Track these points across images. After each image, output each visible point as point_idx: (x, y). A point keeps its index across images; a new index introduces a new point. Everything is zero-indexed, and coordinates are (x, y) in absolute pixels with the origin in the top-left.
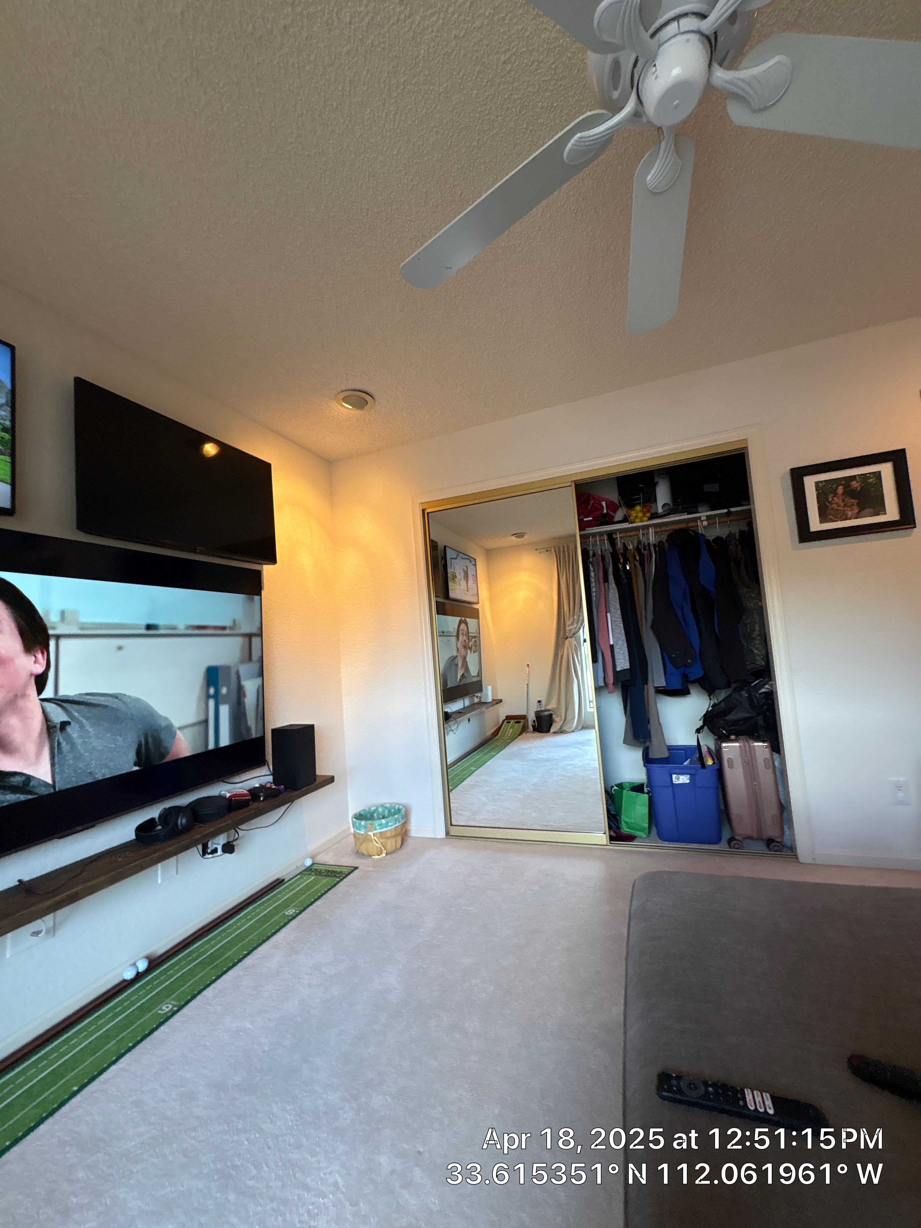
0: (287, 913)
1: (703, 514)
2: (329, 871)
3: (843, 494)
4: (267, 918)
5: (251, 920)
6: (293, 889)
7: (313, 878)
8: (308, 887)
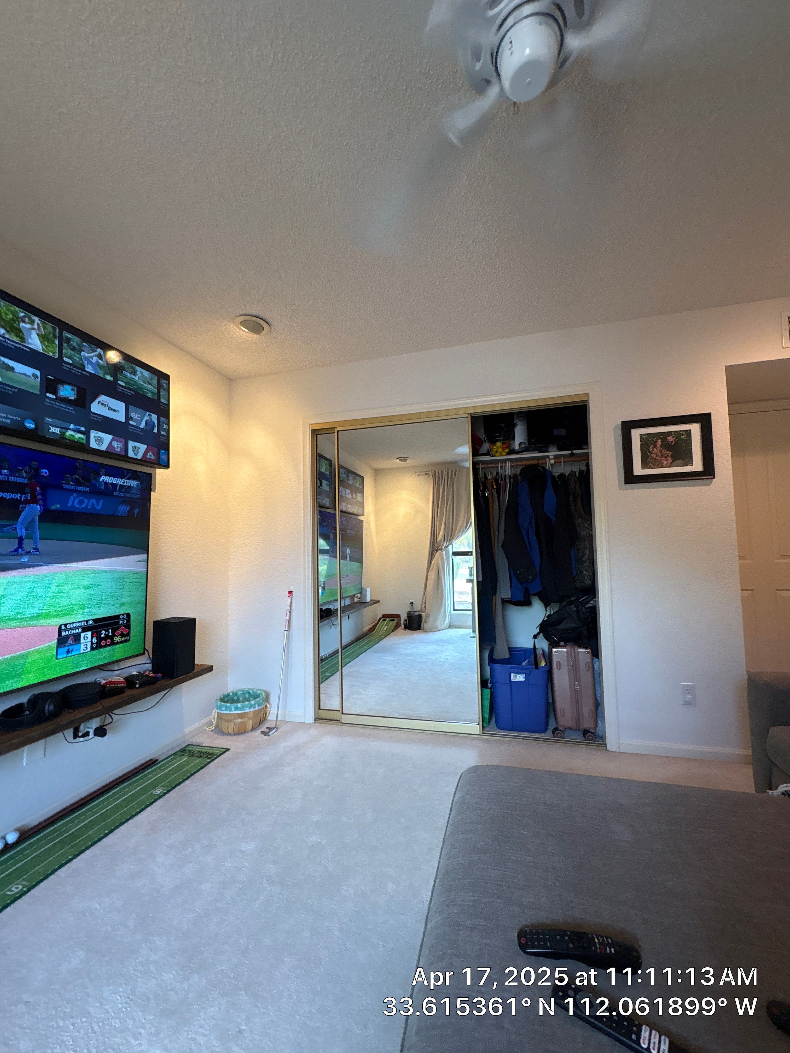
0: (154, 793)
2: (202, 752)
3: (661, 446)
4: (134, 797)
5: (118, 799)
6: (165, 769)
7: (185, 758)
8: (179, 767)
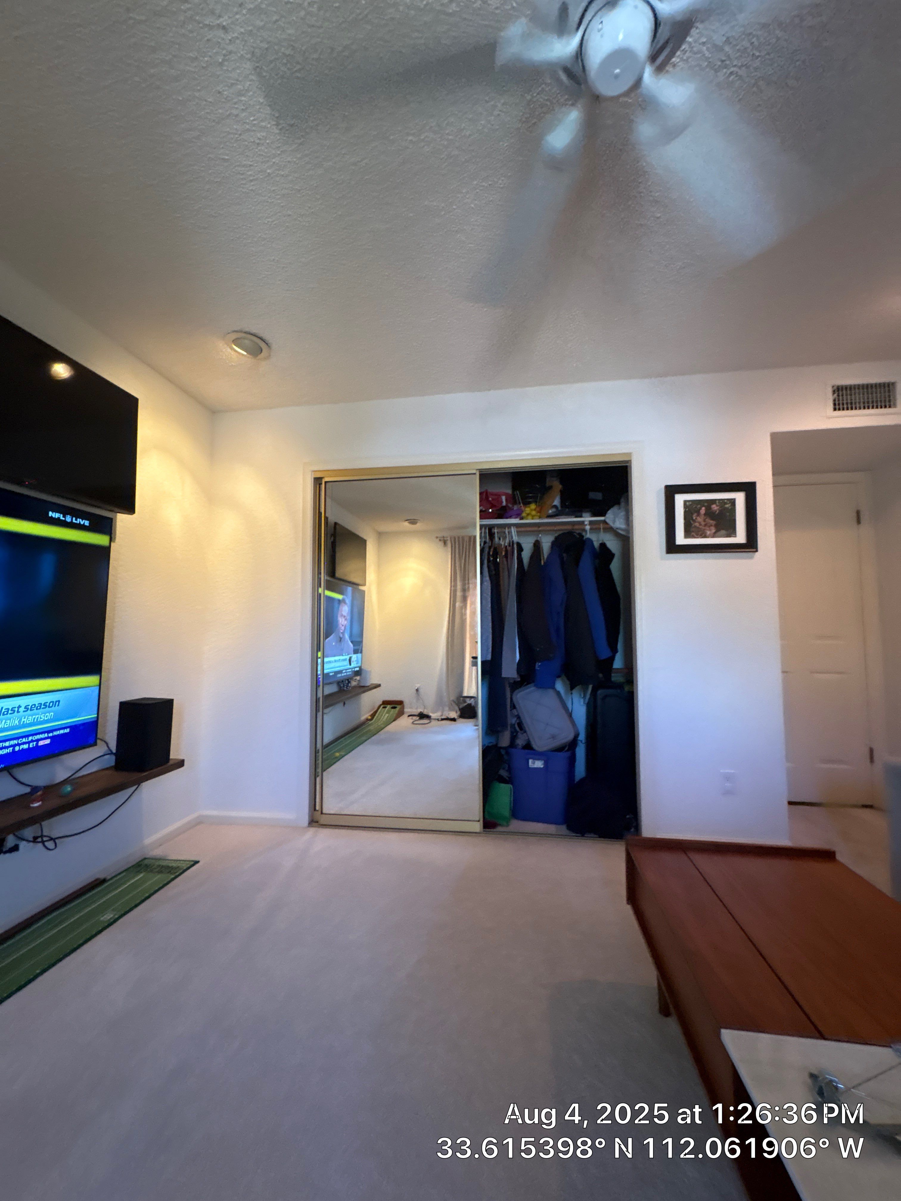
0: (102, 919)
1: (587, 518)
2: (163, 866)
3: (705, 514)
4: (74, 926)
6: (114, 890)
7: (141, 875)
8: (134, 886)
